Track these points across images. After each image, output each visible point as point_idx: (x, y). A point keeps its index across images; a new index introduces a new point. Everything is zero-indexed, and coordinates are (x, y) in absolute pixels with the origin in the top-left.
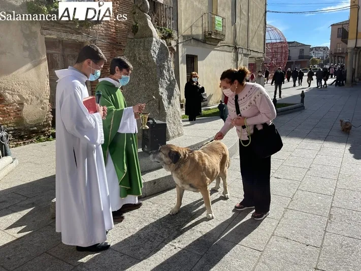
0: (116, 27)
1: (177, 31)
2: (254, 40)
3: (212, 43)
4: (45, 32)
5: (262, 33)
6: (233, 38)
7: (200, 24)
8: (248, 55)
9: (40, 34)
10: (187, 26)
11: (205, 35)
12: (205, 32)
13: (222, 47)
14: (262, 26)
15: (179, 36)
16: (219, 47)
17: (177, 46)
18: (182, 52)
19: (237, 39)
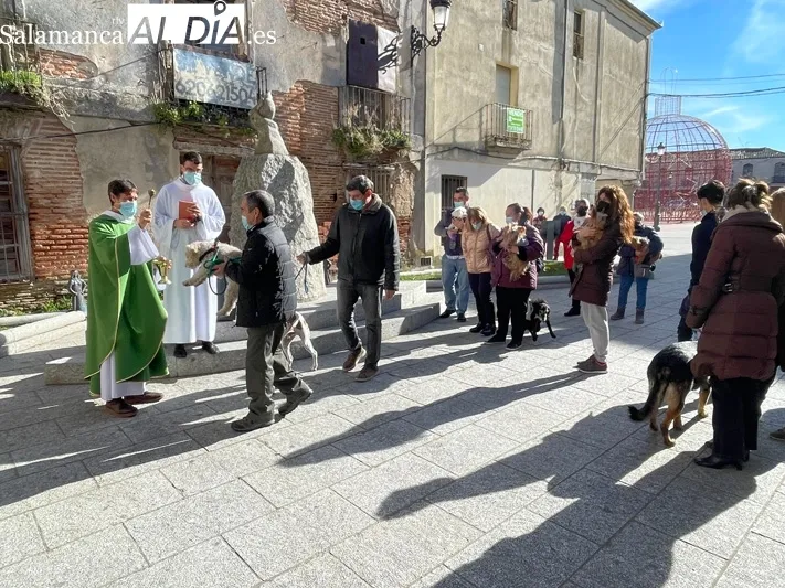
0: (301, 134)
1: (424, 136)
2: (612, 147)
3: (502, 155)
4: (180, 145)
5: (635, 134)
6: (554, 145)
7: (476, 122)
8: (596, 175)
9: (172, 147)
10: (446, 127)
11: (486, 142)
12: (486, 136)
13: (526, 162)
14: (635, 121)
15: (428, 144)
16: (519, 161)
17: (422, 161)
18: (433, 172)
19: (567, 146)
